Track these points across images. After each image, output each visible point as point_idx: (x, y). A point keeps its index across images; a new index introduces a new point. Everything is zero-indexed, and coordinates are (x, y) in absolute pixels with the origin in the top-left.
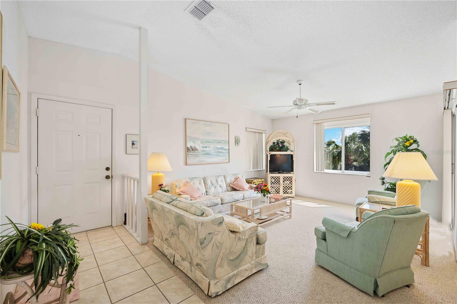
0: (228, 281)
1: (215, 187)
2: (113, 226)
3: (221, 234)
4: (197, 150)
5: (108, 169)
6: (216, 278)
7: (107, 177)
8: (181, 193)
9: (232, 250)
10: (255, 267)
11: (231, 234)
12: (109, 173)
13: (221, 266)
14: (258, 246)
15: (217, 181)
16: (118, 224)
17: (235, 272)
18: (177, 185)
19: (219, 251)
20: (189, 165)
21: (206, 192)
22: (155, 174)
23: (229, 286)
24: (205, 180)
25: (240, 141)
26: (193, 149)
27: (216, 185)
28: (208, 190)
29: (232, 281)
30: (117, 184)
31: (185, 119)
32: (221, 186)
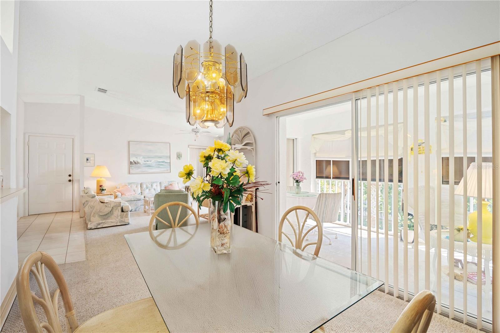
0: (99, 224)
1: (149, 190)
2: (74, 211)
3: (93, 202)
4: (139, 163)
5: (70, 176)
6: (91, 222)
7: (70, 181)
8: (116, 192)
9: (101, 211)
10: (120, 223)
11: (100, 203)
12: (70, 178)
13: (94, 216)
14: (123, 213)
15: (152, 186)
16: (77, 210)
17: (104, 221)
18: (117, 187)
19: (92, 209)
20: (131, 174)
21: (141, 193)
22: (99, 179)
23: (99, 227)
24: (141, 185)
25: (181, 156)
26: (135, 163)
27: (151, 188)
28: (142, 192)
29: (101, 225)
30: (76, 185)
31: (129, 142)
32: (154, 189)
